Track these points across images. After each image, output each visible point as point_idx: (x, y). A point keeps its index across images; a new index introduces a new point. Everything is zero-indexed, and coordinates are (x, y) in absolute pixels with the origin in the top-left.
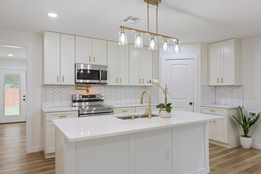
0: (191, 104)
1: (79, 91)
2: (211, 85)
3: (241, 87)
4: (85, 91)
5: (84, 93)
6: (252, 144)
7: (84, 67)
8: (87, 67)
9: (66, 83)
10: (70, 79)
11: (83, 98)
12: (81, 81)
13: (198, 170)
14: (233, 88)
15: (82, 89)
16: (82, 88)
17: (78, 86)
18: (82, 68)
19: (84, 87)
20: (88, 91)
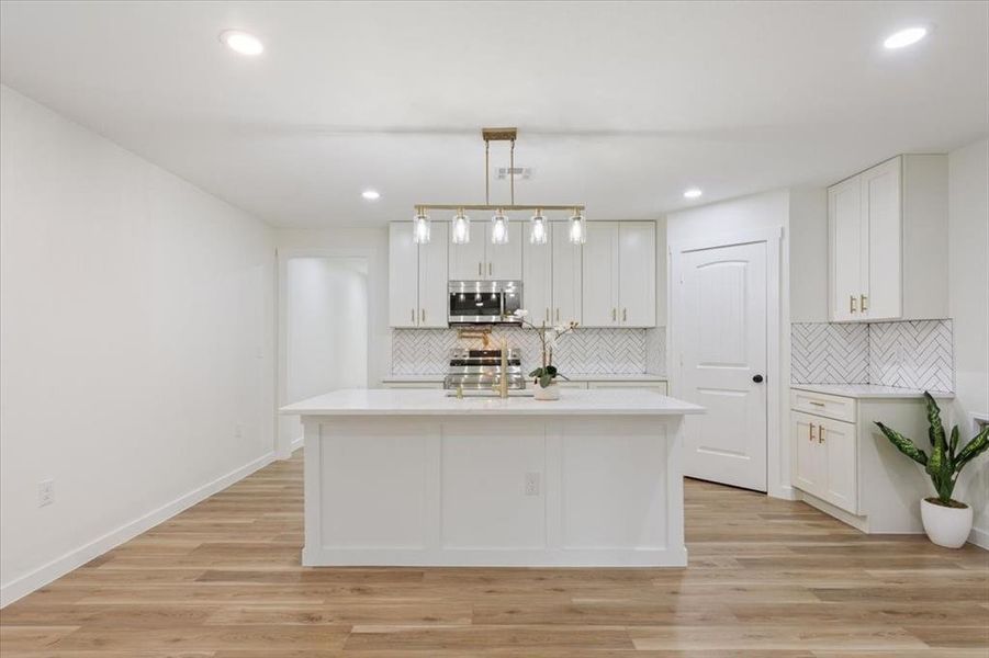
0: (758, 379)
1: (466, 341)
2: (836, 320)
3: (946, 323)
4: (481, 341)
5: (478, 345)
6: (972, 531)
7: (465, 287)
8: (474, 286)
9: (431, 322)
10: (440, 315)
11: (471, 356)
12: (462, 319)
13: (639, 549)
14: (920, 327)
15: (472, 337)
16: (473, 334)
17: (463, 331)
18: (462, 290)
19: (476, 332)
20: (486, 343)
